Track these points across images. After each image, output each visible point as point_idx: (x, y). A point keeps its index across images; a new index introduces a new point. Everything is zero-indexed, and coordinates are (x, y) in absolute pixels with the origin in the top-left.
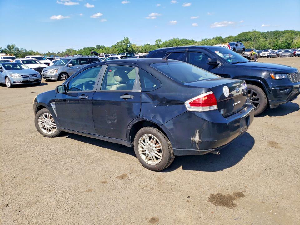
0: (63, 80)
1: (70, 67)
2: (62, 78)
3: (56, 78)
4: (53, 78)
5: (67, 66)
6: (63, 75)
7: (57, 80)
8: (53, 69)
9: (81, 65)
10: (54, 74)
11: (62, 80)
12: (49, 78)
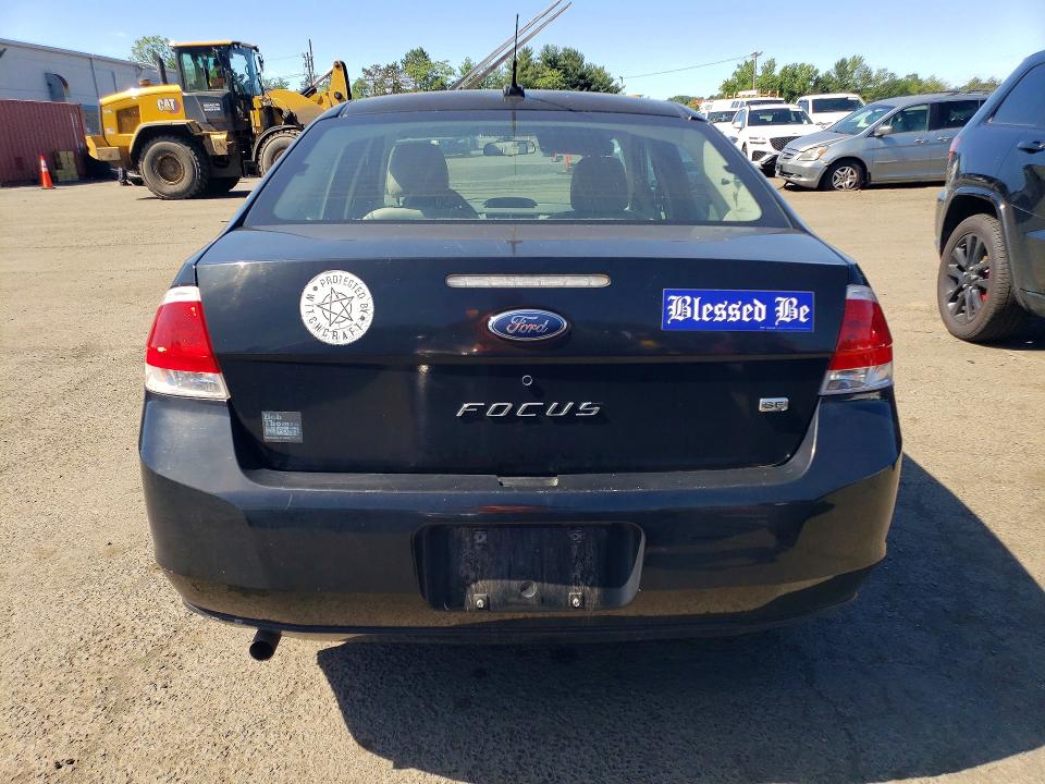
0: (841, 187)
1: (880, 137)
2: (836, 178)
3: (814, 180)
4: (803, 179)
5: (871, 134)
6: (843, 170)
7: (815, 186)
8: (811, 146)
9: (934, 132)
10: (808, 165)
11: (834, 189)
12: (792, 178)
